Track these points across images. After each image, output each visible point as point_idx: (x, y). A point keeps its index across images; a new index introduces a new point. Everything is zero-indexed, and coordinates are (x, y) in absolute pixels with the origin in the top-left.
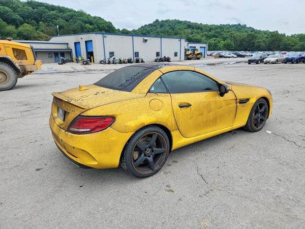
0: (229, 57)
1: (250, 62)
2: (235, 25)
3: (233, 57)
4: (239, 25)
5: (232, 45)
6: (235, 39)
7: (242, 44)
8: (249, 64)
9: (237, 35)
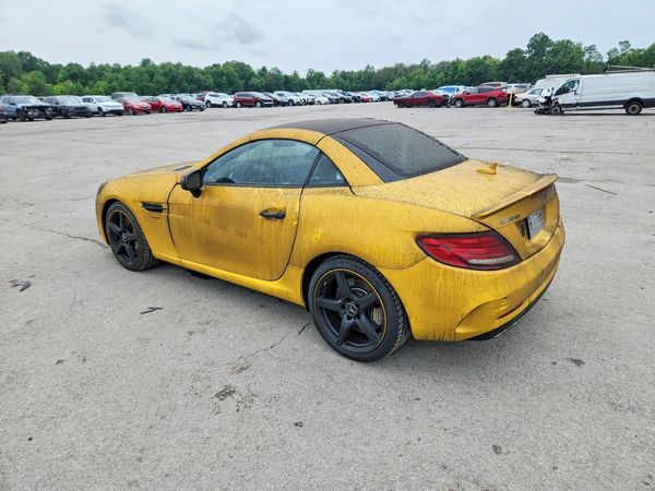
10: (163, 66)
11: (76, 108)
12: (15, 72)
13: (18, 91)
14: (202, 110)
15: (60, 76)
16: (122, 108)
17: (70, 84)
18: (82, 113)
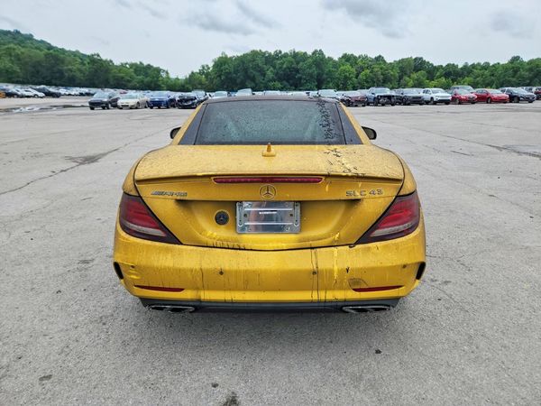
0: (28, 97)
1: (93, 105)
2: (9, 32)
3: (35, 96)
4: (18, 32)
5: (15, 72)
6: (19, 60)
7: (38, 72)
8: (92, 109)
9: (22, 53)
10: (531, 62)
11: (414, 98)
12: (408, 72)
13: (405, 86)
14: (531, 102)
15: (438, 74)
16: (450, 98)
17: (443, 80)
18: (418, 101)
